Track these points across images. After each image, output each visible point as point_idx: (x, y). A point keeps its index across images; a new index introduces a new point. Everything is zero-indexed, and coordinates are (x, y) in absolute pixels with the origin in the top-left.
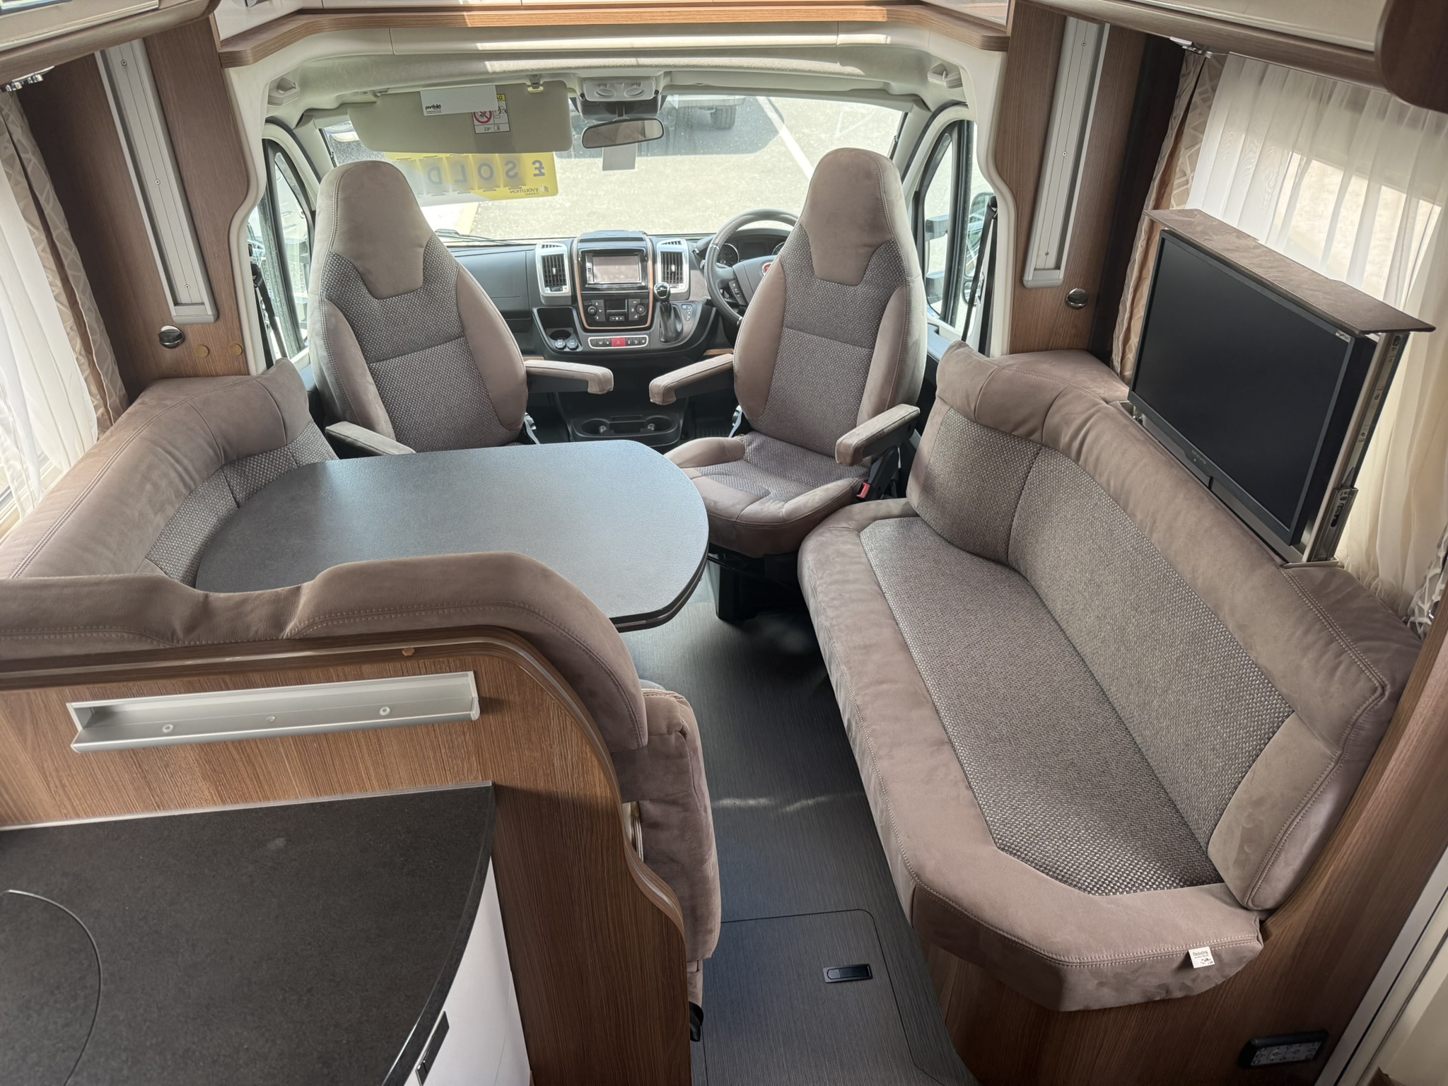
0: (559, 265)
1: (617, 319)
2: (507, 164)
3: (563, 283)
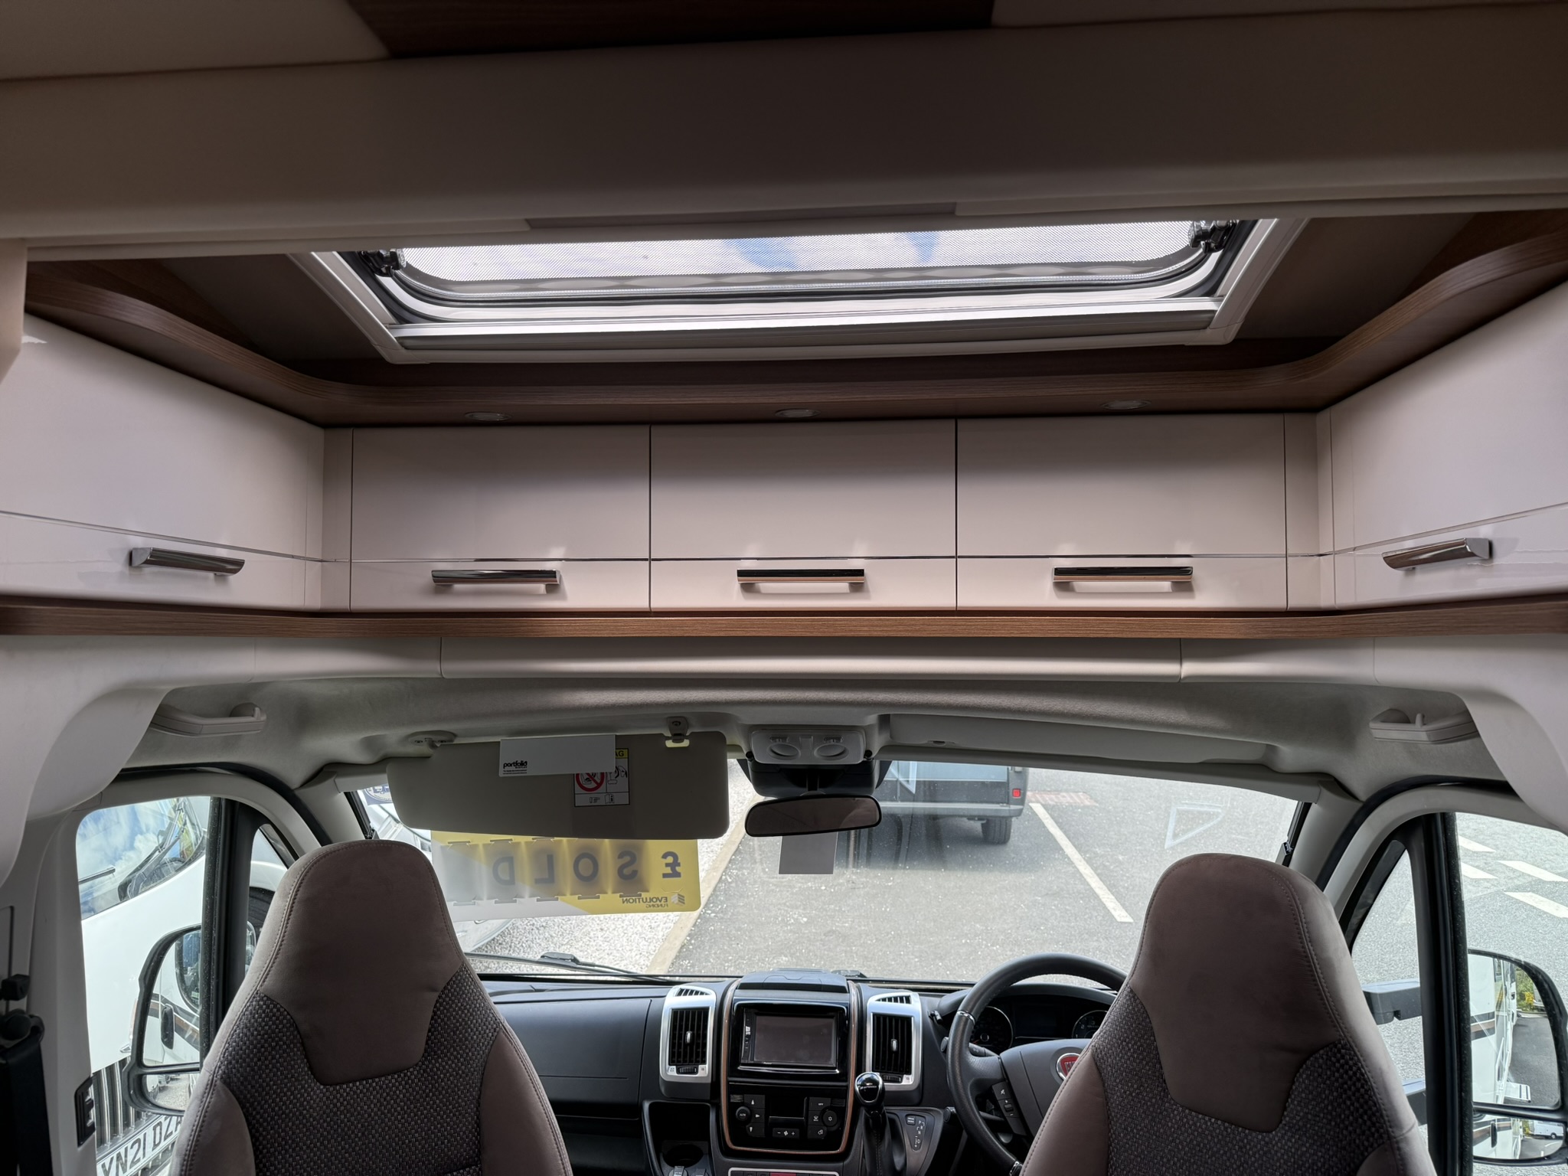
0: (698, 1027)
1: (786, 1133)
2: (621, 856)
3: (700, 1059)
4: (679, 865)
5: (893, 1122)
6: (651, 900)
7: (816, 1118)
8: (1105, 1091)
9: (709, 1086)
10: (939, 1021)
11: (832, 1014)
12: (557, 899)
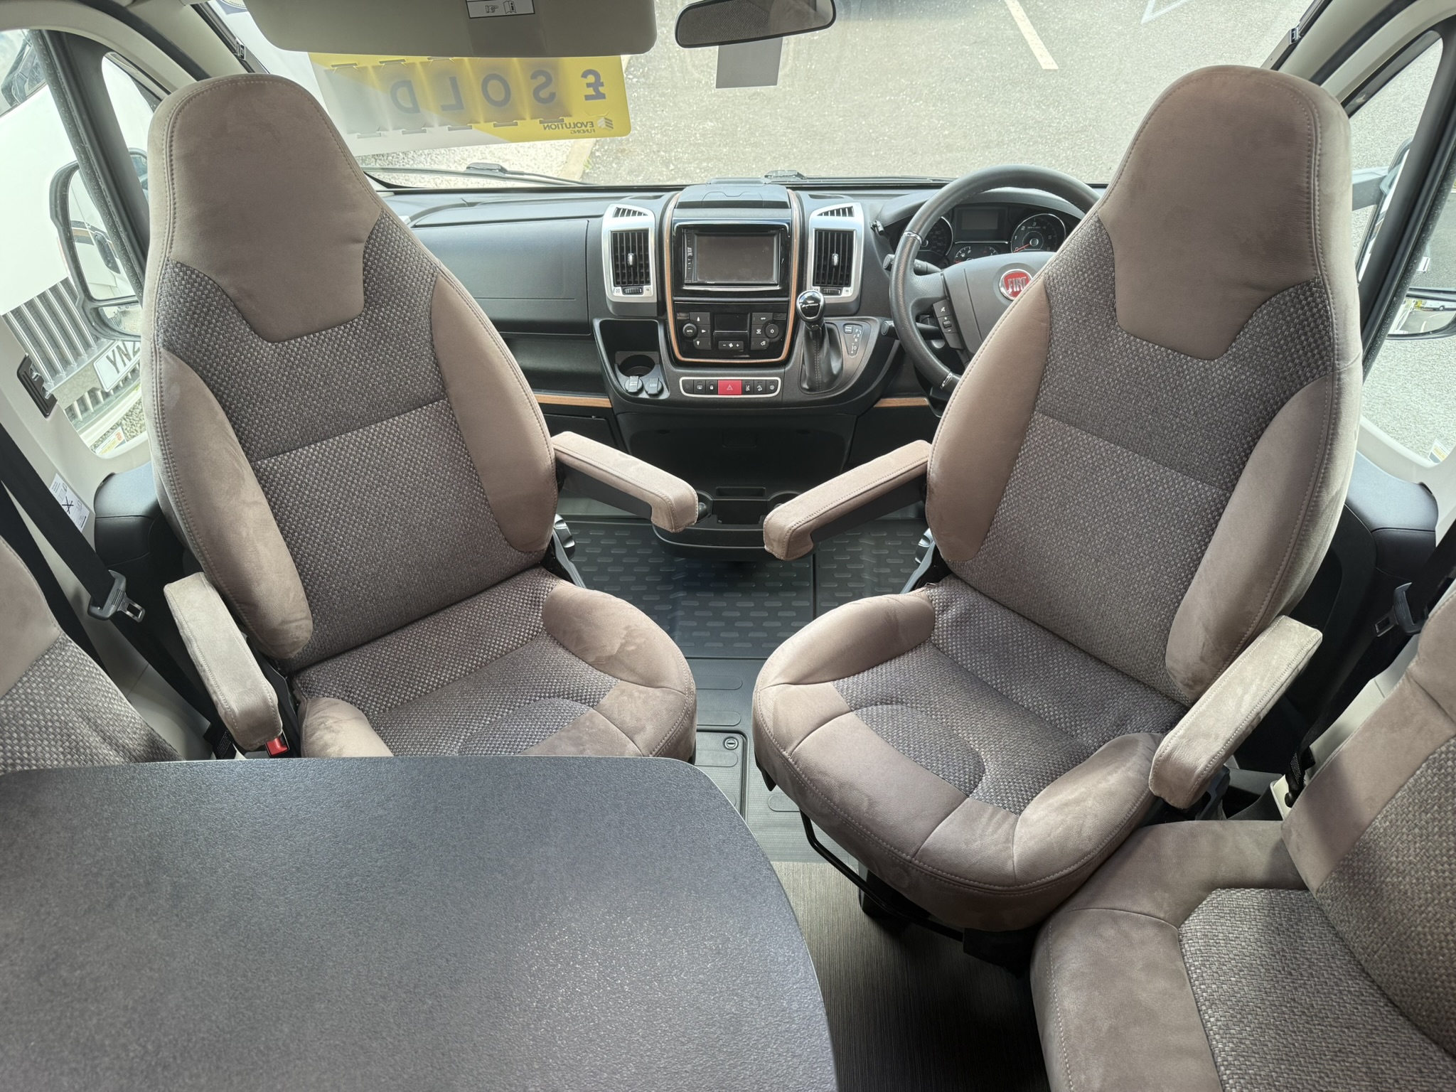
0: (640, 249)
1: (731, 345)
2: (534, 77)
3: (644, 280)
4: (602, 85)
5: (831, 331)
6: (575, 125)
7: (759, 331)
8: (1051, 316)
9: (655, 307)
10: (881, 233)
11: (774, 231)
12: (471, 128)
